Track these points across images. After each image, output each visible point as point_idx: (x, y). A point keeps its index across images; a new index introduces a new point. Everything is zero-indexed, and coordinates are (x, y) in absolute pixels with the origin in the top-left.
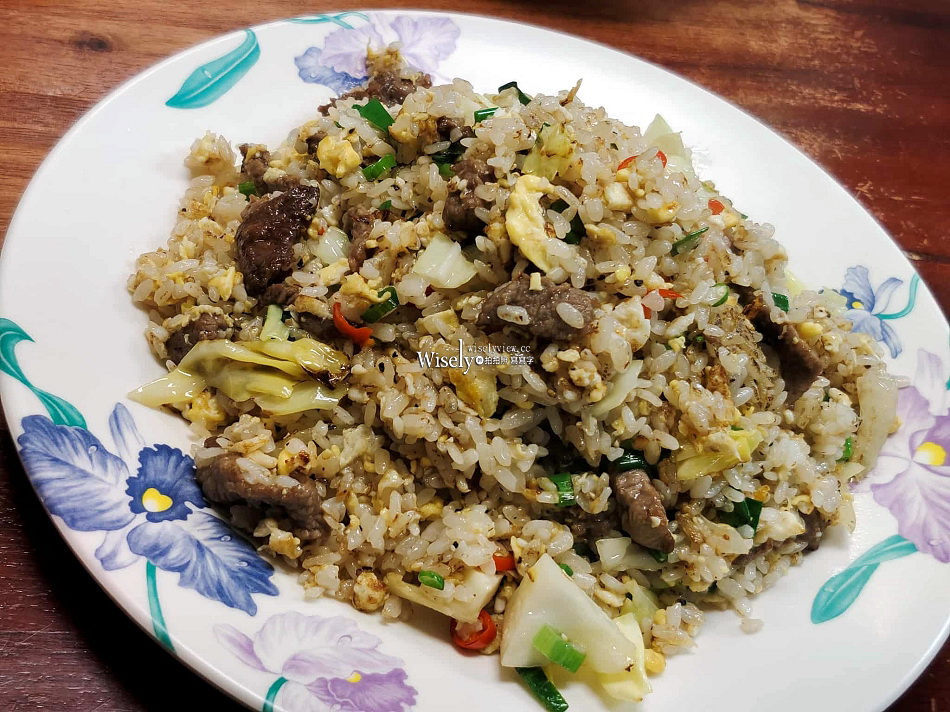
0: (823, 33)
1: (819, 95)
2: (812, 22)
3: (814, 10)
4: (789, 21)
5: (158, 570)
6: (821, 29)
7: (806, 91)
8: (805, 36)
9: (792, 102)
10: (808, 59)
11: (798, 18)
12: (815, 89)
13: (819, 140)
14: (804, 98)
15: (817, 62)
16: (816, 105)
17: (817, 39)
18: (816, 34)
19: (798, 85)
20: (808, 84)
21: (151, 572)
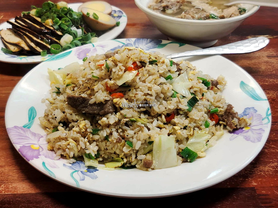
0: (276, 64)
1: (275, 81)
2: (273, 61)
3: (273, 58)
4: (265, 62)
5: (123, 44)
6: (275, 63)
7: (271, 80)
8: (270, 65)
9: (266, 83)
10: (271, 71)
11: (268, 61)
12: (274, 79)
13: (276, 93)
14: (270, 82)
15: (274, 72)
16: (275, 83)
17: (274, 66)
18: (274, 65)
19: (268, 79)
20: (271, 78)
21: (124, 44)
